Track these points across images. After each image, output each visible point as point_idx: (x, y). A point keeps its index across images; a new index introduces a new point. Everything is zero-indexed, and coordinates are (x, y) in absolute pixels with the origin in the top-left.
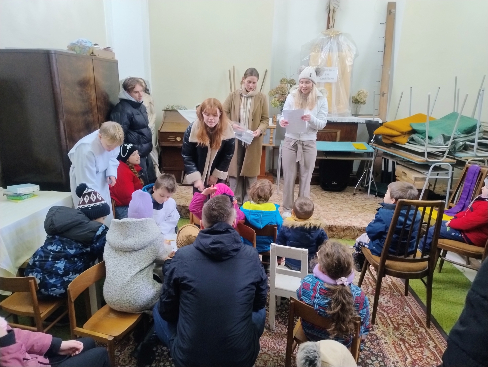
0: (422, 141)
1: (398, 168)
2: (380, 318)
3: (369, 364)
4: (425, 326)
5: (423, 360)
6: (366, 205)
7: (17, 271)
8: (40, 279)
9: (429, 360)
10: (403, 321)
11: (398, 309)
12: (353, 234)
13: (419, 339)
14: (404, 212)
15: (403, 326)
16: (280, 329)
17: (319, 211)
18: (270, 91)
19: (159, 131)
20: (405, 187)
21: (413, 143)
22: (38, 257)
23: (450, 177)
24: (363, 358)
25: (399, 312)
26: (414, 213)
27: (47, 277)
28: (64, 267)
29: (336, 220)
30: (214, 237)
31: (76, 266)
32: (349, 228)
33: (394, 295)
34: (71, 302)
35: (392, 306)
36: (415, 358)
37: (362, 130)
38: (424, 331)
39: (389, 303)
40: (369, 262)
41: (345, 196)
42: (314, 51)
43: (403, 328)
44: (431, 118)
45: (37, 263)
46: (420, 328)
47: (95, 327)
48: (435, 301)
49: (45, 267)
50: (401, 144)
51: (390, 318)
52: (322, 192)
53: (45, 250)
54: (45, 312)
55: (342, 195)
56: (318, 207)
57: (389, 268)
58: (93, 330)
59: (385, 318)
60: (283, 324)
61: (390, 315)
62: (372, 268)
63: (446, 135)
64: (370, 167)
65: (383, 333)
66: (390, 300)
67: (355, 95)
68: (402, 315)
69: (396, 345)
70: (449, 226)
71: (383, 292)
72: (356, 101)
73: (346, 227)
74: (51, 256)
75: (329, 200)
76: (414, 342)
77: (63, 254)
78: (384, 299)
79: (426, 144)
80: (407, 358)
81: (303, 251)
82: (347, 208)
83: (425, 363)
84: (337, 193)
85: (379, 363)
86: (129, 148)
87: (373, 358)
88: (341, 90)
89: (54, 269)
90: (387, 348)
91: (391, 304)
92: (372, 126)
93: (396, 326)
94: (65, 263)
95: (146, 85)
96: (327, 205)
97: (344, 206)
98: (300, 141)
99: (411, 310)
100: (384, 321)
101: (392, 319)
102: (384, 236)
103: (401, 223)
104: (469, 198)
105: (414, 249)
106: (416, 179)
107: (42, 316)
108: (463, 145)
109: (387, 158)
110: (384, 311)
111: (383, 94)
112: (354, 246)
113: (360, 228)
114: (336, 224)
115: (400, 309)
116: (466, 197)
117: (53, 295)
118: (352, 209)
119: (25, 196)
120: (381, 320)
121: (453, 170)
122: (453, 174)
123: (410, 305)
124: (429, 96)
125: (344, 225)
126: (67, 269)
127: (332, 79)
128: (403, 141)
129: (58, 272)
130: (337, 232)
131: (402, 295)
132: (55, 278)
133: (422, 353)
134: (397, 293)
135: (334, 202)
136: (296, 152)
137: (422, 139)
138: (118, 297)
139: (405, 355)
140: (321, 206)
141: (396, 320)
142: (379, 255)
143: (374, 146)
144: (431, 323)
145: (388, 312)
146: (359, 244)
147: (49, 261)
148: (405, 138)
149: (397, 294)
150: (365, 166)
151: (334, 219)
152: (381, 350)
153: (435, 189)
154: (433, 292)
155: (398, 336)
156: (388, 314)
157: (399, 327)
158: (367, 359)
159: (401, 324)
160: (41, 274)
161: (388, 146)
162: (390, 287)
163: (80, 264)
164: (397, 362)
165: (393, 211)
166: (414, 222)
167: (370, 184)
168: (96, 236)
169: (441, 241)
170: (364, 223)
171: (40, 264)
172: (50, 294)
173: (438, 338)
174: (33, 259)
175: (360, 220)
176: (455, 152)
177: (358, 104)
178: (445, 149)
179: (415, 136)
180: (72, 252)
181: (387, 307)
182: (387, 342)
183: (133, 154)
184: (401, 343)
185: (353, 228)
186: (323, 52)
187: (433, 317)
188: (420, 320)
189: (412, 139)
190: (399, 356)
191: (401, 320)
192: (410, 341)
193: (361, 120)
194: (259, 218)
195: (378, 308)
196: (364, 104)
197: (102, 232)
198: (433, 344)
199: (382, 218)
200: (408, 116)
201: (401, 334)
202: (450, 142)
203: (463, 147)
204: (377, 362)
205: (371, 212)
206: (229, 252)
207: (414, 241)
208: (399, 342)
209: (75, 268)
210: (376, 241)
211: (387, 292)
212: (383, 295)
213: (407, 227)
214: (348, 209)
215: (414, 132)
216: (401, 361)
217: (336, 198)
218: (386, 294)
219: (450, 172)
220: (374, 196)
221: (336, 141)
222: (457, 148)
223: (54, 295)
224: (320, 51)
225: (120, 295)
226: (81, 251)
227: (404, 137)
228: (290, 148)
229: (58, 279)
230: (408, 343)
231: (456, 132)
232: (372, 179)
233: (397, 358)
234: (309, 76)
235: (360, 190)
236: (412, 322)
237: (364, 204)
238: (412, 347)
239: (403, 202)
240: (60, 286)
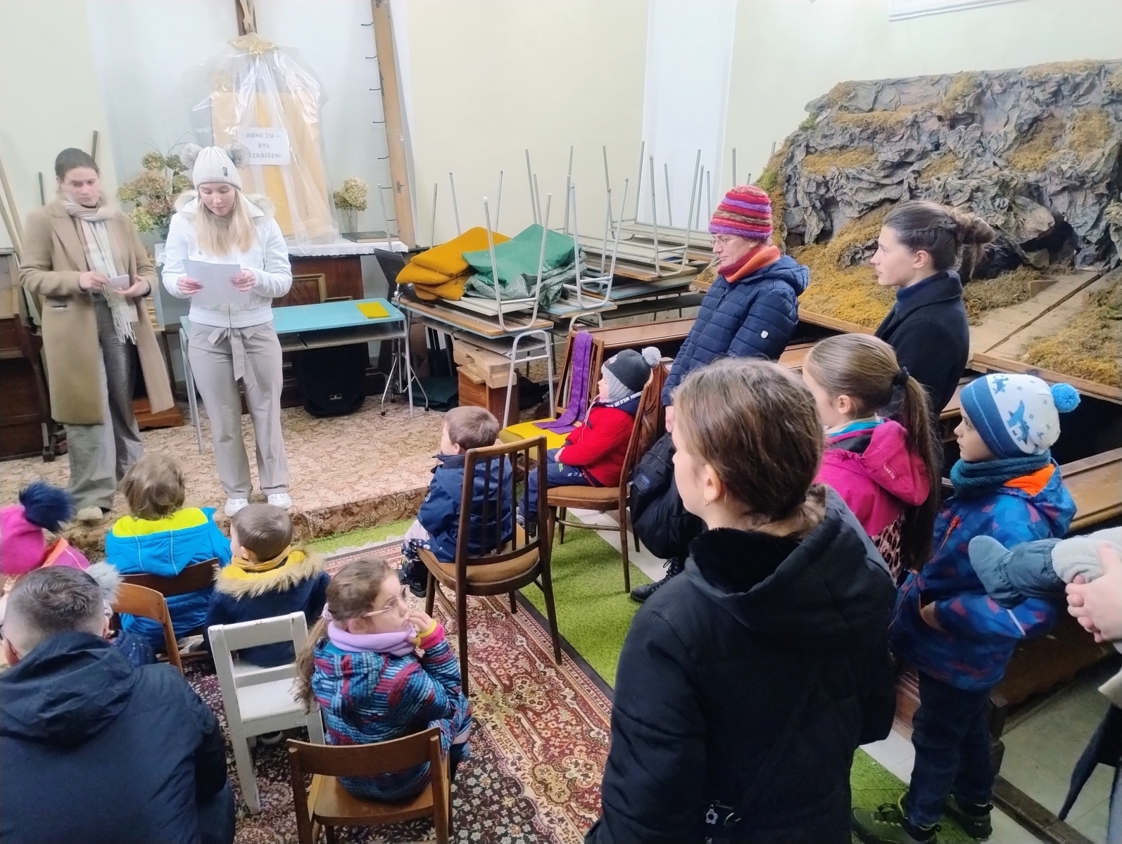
0: (489, 288)
1: (456, 344)
2: (476, 679)
3: (472, 787)
4: (554, 662)
5: (560, 733)
6: (410, 434)
9: (569, 728)
10: (517, 667)
11: (505, 645)
12: (397, 509)
13: (547, 693)
14: (480, 467)
15: (518, 678)
17: (314, 475)
20: (472, 419)
21: (474, 295)
23: (548, 355)
24: (459, 779)
25: (507, 651)
26: (498, 465)
29: (356, 487)
32: (387, 500)
33: (494, 618)
35: (493, 645)
36: (546, 736)
37: (370, 269)
38: (554, 674)
39: (487, 640)
40: (437, 578)
41: (364, 422)
42: (219, 89)
43: (519, 681)
44: (498, 238)
46: (546, 670)
48: (562, 606)
50: (453, 300)
51: (494, 672)
52: (311, 424)
55: (358, 420)
56: (310, 465)
57: (475, 582)
59: (485, 675)
61: (492, 665)
62: (445, 589)
63: (529, 274)
64: (403, 350)
65: (487, 709)
66: (489, 632)
67: (339, 188)
68: (513, 657)
69: (512, 724)
70: (562, 459)
71: (474, 620)
72: (344, 204)
73: (380, 500)
75: (332, 441)
76: (542, 703)
78: (477, 634)
79: (498, 296)
80: (535, 742)
81: (293, 620)
82: (373, 451)
83: (564, 737)
84: (346, 417)
85: (489, 776)
87: (477, 771)
88: (305, 184)
90: (498, 737)
91: (491, 641)
92: (390, 263)
93: (507, 683)
96: (330, 454)
97: (366, 447)
98: (232, 329)
99: (527, 639)
100: (485, 682)
101: (498, 673)
102: (456, 523)
103: (481, 491)
104: (584, 393)
105: (511, 531)
106: (493, 369)
108: (559, 292)
109: (434, 327)
110: (481, 660)
111: (399, 187)
112: (403, 551)
113: (409, 493)
114: (356, 497)
115: (509, 646)
116: (578, 393)
118: (385, 452)
120: (479, 683)
121: (553, 341)
122: (553, 347)
123: (523, 630)
124: (486, 204)
125: (374, 496)
127: (278, 156)
128: (453, 291)
130: (363, 513)
131: (507, 614)
133: (557, 719)
134: (498, 613)
135: (343, 444)
136: (230, 356)
137: (489, 285)
139: (530, 737)
140: (316, 459)
141: (505, 670)
142: (452, 561)
143: (402, 303)
144: (563, 653)
145: (489, 659)
146: (411, 544)
148: (458, 286)
149: (499, 615)
150: (393, 349)
151: (351, 486)
152: (489, 749)
153: (530, 371)
154: (556, 587)
155: (513, 702)
156: (489, 663)
157: (511, 684)
158: (467, 777)
159: (515, 675)
161: (430, 304)
162: (483, 604)
164: (520, 758)
165: (460, 470)
166: (501, 482)
167: (409, 386)
169: (553, 493)
170: (414, 481)
173: (577, 678)
175: (405, 475)
176: (548, 305)
177: (351, 209)
178: (532, 303)
179: (475, 280)
181: (485, 650)
182: (496, 725)
184: (520, 715)
185: (395, 497)
186: (242, 91)
187: (563, 638)
188: (544, 654)
189: (472, 288)
190: (521, 743)
191: (513, 666)
192: (534, 705)
193: (363, 247)
194: (164, 552)
195: (469, 659)
196: (363, 209)
198: (571, 694)
199: (445, 488)
200: (456, 236)
201: (517, 698)
202: (537, 289)
203: (559, 295)
204: (486, 775)
205: (423, 449)
207: (509, 517)
208: (516, 715)
210: (442, 534)
211: (480, 617)
212: (475, 626)
213: (491, 496)
214: (376, 454)
215: (471, 271)
216: (526, 752)
217: (345, 431)
218: (479, 622)
219: (548, 345)
220: (423, 409)
221: (320, 302)
222: (551, 298)
224: (234, 90)
227: (456, 283)
228: (211, 350)
230: (531, 710)
231: (544, 266)
232: (412, 375)
233: (517, 750)
234: (221, 176)
235: (393, 401)
236: (532, 662)
237: (406, 435)
238: (538, 714)
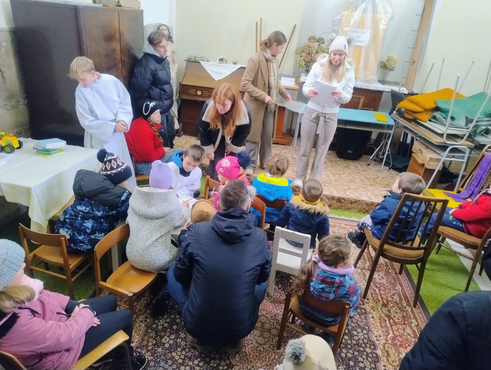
0: (444, 120)
1: (416, 143)
2: (372, 294)
3: (354, 335)
4: (412, 305)
5: (403, 336)
6: (378, 177)
7: (47, 222)
8: (70, 235)
9: (409, 337)
10: (393, 298)
11: (390, 286)
12: (360, 207)
13: (403, 317)
14: (409, 203)
15: (392, 303)
16: (279, 295)
17: (331, 181)
18: (297, 49)
19: (180, 83)
20: (413, 180)
21: (434, 121)
22: (68, 215)
23: (465, 160)
24: (350, 329)
25: (390, 289)
26: (418, 205)
27: (76, 234)
28: (92, 226)
29: (346, 192)
30: (229, 222)
31: (102, 226)
32: (357, 202)
33: (389, 272)
34: (97, 260)
35: (385, 283)
36: (396, 334)
37: (386, 99)
38: (410, 310)
39: (382, 280)
40: (369, 243)
41: (359, 166)
42: (348, 10)
43: (391, 305)
44: (459, 95)
45: (67, 220)
46: (407, 306)
47: (117, 282)
48: (426, 282)
49: (75, 225)
50: (423, 121)
51: (381, 295)
52: (336, 160)
53: (75, 209)
54: (73, 263)
55: (356, 164)
56: (330, 176)
57: (387, 252)
58: (115, 285)
59: (376, 294)
60: (282, 290)
61: (381, 292)
62: (371, 249)
63: (470, 117)
64: (388, 139)
65: (372, 308)
66: (384, 277)
67: (385, 59)
68: (392, 293)
69: (381, 320)
70: (452, 214)
71: (379, 268)
72: (384, 67)
73: (354, 200)
74: (80, 216)
75: (343, 169)
76: (399, 319)
77: (91, 215)
78: (379, 275)
79: (447, 124)
80: (389, 333)
81: (306, 237)
82: (358, 179)
83: (405, 339)
84: (352, 161)
85: (363, 335)
86: (152, 107)
87: (359, 330)
88: (370, 55)
89: (83, 228)
90: (373, 322)
91: (384, 281)
92: (396, 98)
93: (386, 302)
94: (92, 223)
95: (169, 32)
96: (340, 174)
97: (356, 177)
98: (322, 113)
99: (402, 288)
100: (375, 297)
101: (383, 296)
102: (387, 223)
103: (404, 214)
104: (479, 185)
105: (413, 237)
106: (431, 159)
107: (71, 267)
108: (484, 130)
109: (407, 132)
110: (377, 287)
111: (414, 62)
112: (358, 225)
113: (368, 202)
114: (345, 196)
115: (392, 287)
116: (476, 184)
117: (80, 249)
118: (364, 181)
119: (53, 152)
120: (372, 297)
121: (470, 154)
122: (469, 157)
123: (402, 284)
124: (458, 77)
125: (352, 198)
126: (94, 228)
127: (363, 42)
128: (424, 118)
129: (86, 231)
130: (345, 204)
131: (396, 273)
132: (83, 235)
133: (404, 330)
134: (392, 271)
135: (347, 172)
136: (318, 124)
137: (444, 118)
138: (140, 257)
139: (388, 330)
140: (334, 175)
141: (386, 296)
142: (379, 239)
143: (396, 117)
144: (418, 303)
145: (380, 288)
146: (362, 224)
147: (78, 220)
148: (427, 115)
149: (392, 272)
150: (384, 137)
151: (344, 190)
152: (367, 324)
153: (451, 165)
154: (426, 272)
155: (385, 312)
156: (380, 290)
157: (387, 304)
158: (354, 330)
159: (390, 301)
160: (71, 230)
161: (410, 120)
162: (386, 264)
163: (106, 225)
164: (380, 336)
165: (398, 201)
166: (416, 214)
167: (385, 156)
168: (121, 201)
169: (441, 229)
170: (372, 198)
171: (70, 222)
172: (78, 249)
173: (421, 318)
174: (64, 216)
175: (369, 194)
176: (475, 135)
177: (387, 70)
178: (466, 132)
179: (437, 114)
180: (99, 214)
181: (380, 284)
182: (374, 317)
183: (154, 113)
184: (387, 319)
185: (361, 202)
186: (357, 12)
187: (421, 297)
188: (408, 299)
189: (435, 118)
190: (383, 330)
191: (391, 297)
192: (395, 318)
193: (387, 88)
194: (271, 192)
195: (372, 284)
196: (393, 71)
197: (126, 198)
198: (415, 323)
199: (387, 207)
200: (435, 90)
201: (388, 311)
202: (471, 126)
203: (484, 131)
204: (362, 334)
205: (382, 185)
206: (241, 237)
207: (415, 231)
208: (385, 318)
209: (101, 228)
210: (378, 226)
211: (383, 268)
212: (379, 271)
213: (409, 218)
214: (359, 181)
215: (437, 109)
216: (384, 335)
217: (349, 167)
218: (381, 270)
219: (467, 155)
220: (388, 168)
221: (357, 108)
222: (478, 132)
223: (82, 250)
224: (354, 11)
225: (141, 256)
226: (107, 214)
227: (427, 114)
228: (311, 120)
229: (86, 236)
230: (393, 319)
231: (481, 115)
232: (388, 151)
233: (380, 332)
234: (343, 49)
235: (375, 160)
236: (401, 300)
237: (376, 177)
238: (396, 323)
239: (409, 196)
240: (88, 242)
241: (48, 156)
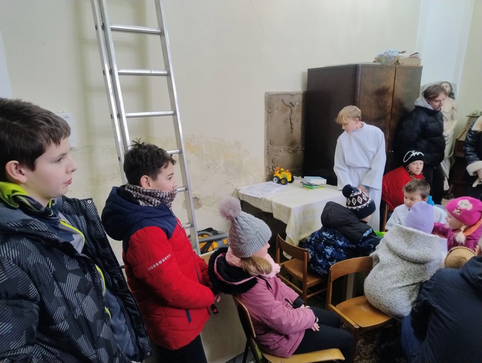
8: (312, 255)
22: (314, 238)
27: (317, 256)
28: (331, 253)
31: (341, 256)
34: (331, 281)
45: (313, 242)
47: (346, 311)
49: (317, 248)
53: (320, 234)
54: (310, 281)
58: (343, 313)
74: (324, 241)
89: (323, 252)
94: (332, 250)
107: (308, 284)
117: (318, 272)
119: (315, 187)
126: (333, 256)
129: (326, 256)
132: (322, 260)
147: (321, 244)
160: (314, 252)
163: (344, 256)
168: (362, 237)
171: (315, 244)
174: (310, 238)
180: (340, 243)
209: (340, 258)
223: (319, 272)
226: (347, 246)
229: (325, 261)
240: (325, 267)
241: (310, 190)
